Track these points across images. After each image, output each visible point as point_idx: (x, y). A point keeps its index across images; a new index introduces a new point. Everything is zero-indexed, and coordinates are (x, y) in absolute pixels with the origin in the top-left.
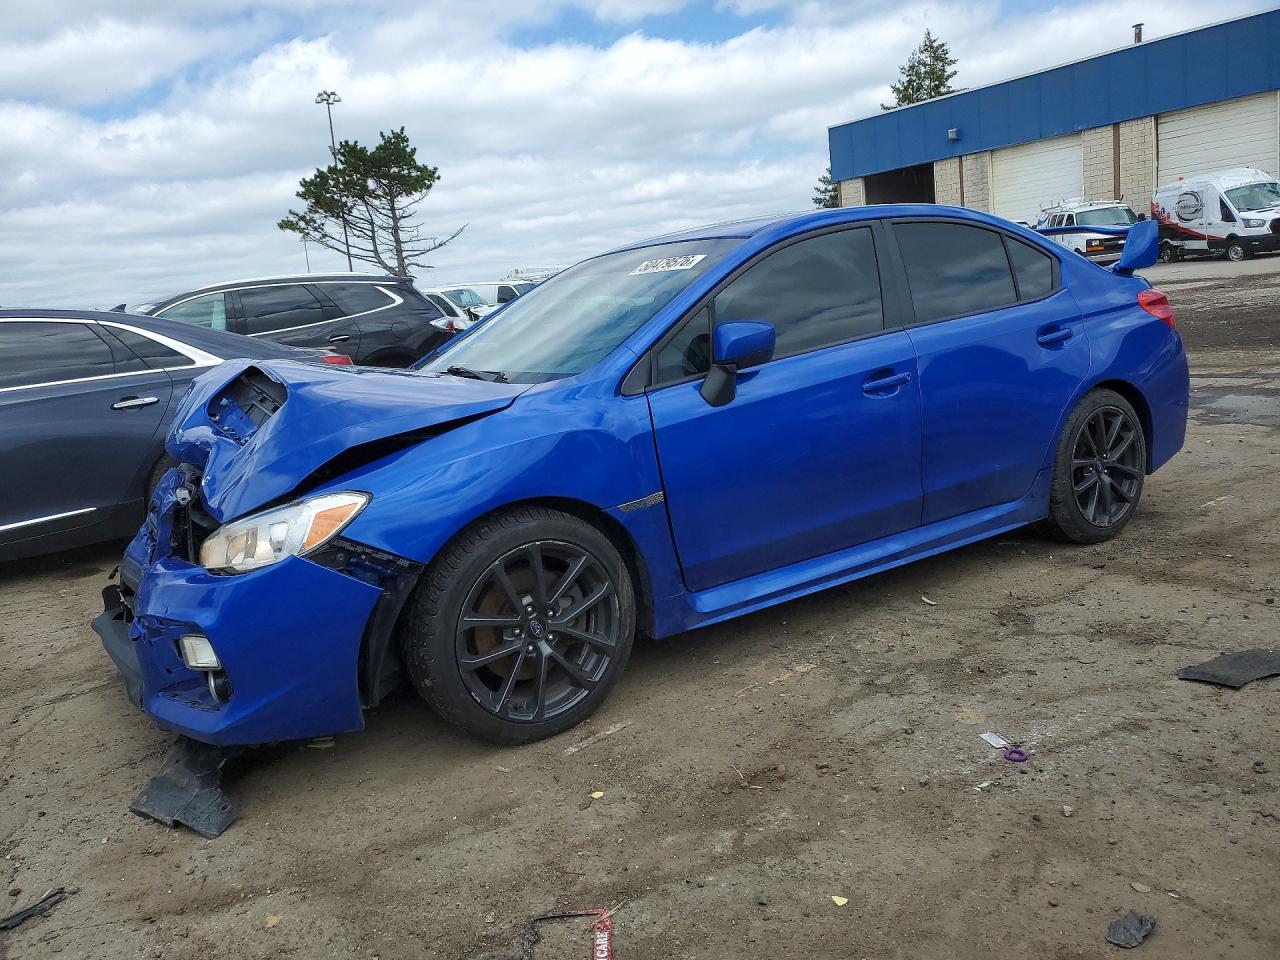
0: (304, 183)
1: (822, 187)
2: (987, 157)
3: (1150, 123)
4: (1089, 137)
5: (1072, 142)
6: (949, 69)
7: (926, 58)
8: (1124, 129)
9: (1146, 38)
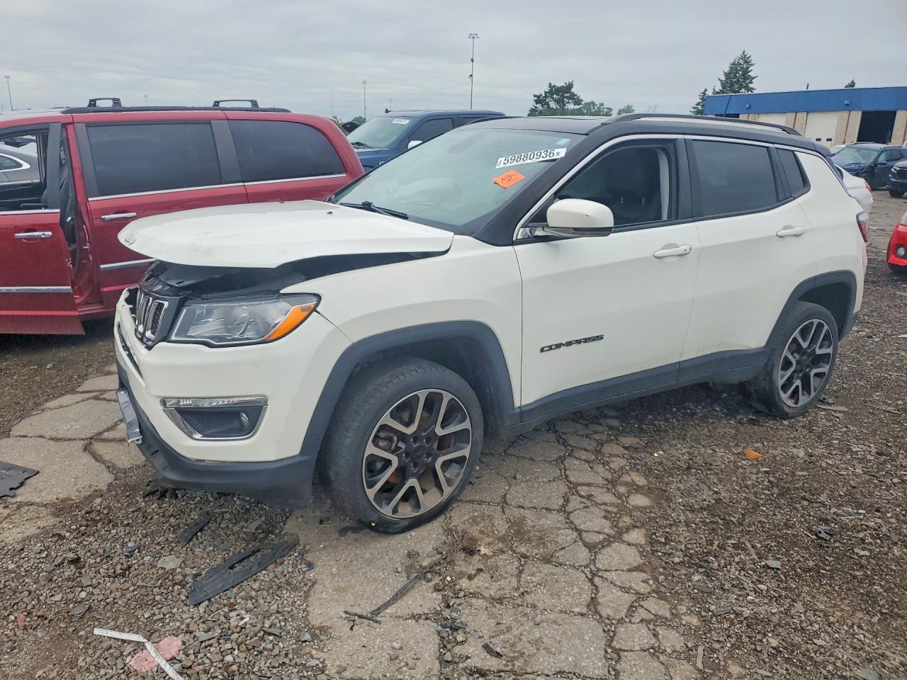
0: (535, 96)
1: (693, 110)
2: (757, 115)
3: (805, 114)
4: (787, 114)
5: (784, 115)
6: (751, 68)
7: (741, 62)
8: (798, 114)
9: (809, 89)
